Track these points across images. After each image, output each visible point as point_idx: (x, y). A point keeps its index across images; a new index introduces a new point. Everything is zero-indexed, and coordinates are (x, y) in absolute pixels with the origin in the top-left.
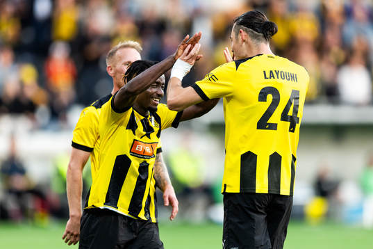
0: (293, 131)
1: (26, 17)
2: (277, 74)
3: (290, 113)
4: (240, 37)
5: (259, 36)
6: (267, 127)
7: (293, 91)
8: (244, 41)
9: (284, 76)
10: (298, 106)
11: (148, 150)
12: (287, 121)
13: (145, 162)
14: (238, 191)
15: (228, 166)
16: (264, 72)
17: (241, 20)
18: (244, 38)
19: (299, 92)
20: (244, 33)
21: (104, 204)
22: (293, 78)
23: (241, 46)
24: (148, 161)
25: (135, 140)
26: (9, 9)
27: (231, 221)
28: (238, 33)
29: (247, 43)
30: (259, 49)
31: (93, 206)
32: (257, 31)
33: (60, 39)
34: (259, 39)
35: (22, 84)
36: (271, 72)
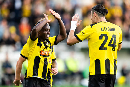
0: (114, 50)
1: (12, 8)
2: (107, 29)
3: (112, 43)
4: (94, 15)
5: (101, 15)
6: (103, 49)
7: (113, 35)
8: (96, 17)
9: (109, 29)
10: (116, 40)
11: (47, 54)
12: (111, 46)
13: (46, 58)
14: (94, 74)
15: (90, 65)
16: (102, 28)
17: (94, 8)
18: (96, 16)
19: (116, 35)
20: (95, 14)
21: (33, 75)
22: (113, 30)
23: (94, 18)
24: (47, 58)
25: (41, 50)
26: (5, 5)
27: (91, 85)
28: (93, 13)
29: (97, 17)
30: (101, 20)
31: (29, 76)
32: (100, 13)
33: (25, 16)
34: (101, 16)
35: (10, 34)
36: (104, 28)
